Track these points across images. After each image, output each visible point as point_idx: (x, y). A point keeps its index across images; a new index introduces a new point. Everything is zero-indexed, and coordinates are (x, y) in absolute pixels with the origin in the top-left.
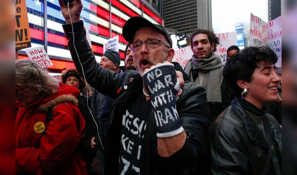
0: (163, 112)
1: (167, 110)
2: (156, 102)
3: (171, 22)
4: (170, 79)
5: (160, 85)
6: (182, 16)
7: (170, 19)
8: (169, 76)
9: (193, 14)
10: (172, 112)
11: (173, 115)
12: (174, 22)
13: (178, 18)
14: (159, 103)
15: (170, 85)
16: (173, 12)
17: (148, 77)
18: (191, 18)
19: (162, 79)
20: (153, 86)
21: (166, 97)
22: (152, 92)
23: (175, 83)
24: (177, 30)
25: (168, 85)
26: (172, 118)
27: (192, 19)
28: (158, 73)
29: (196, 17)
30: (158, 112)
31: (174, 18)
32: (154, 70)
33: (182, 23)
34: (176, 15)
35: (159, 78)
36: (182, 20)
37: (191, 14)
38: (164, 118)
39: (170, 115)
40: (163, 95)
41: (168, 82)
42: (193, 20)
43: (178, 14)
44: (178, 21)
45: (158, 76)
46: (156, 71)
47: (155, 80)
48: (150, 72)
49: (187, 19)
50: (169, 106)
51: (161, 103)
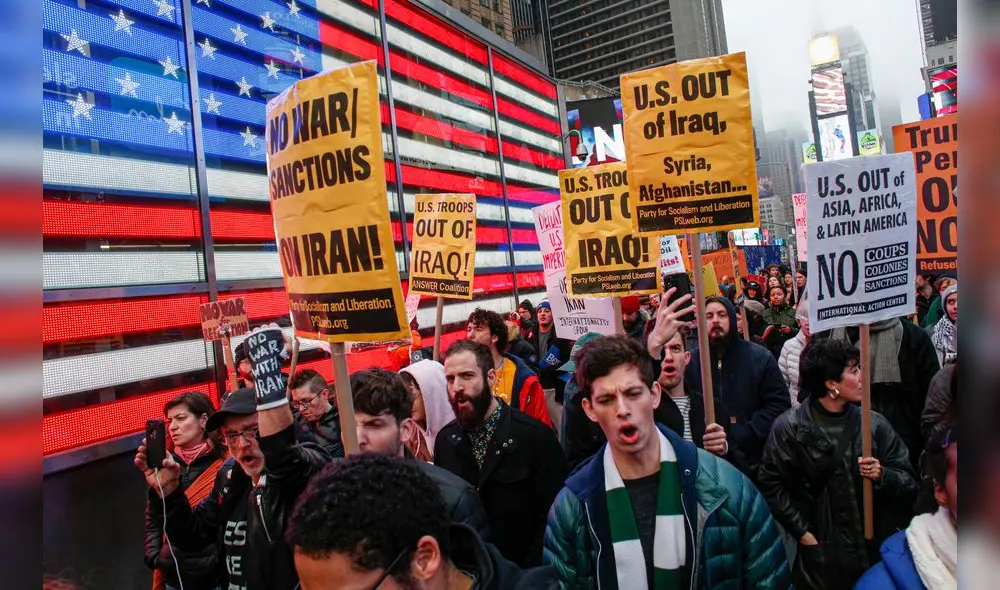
0: (265, 381)
1: (269, 379)
2: (257, 370)
3: (584, 57)
4: (275, 345)
5: (263, 352)
6: (620, 33)
7: (578, 47)
8: (275, 342)
9: (657, 20)
10: (275, 381)
11: (277, 384)
12: (592, 54)
13: (605, 38)
14: (260, 371)
15: (275, 352)
16: (588, 21)
17: (250, 342)
18: (651, 35)
19: (265, 345)
20: (254, 352)
21: (269, 365)
22: (254, 359)
23: (281, 350)
24: (603, 83)
25: (272, 352)
26: (275, 387)
27: (655, 37)
28: (262, 338)
29: (669, 29)
30: (259, 381)
31: (592, 42)
32: (257, 335)
33: (623, 56)
34: (596, 29)
35: (262, 344)
36: (620, 45)
37: (649, 22)
38: (266, 387)
39: (273, 384)
40: (266, 362)
41: (273, 348)
42: (660, 42)
43: (605, 26)
44: (606, 49)
45: (261, 342)
46: (259, 336)
47: (259, 345)
48: (252, 337)
49: (636, 39)
50: (272, 374)
51: (263, 372)
